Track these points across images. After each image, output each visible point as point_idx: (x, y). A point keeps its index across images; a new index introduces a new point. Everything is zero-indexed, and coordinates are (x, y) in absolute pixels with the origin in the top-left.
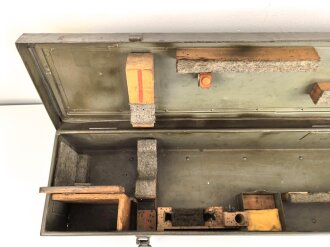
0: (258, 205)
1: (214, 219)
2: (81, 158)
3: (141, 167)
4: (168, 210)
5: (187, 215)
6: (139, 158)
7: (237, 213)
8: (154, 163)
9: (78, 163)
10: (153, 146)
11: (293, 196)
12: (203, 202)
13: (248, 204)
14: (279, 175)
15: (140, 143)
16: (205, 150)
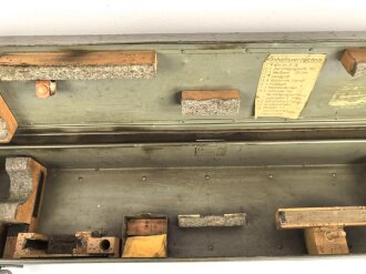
0: (147, 231)
7: (103, 238)
11: (183, 220)
13: (137, 229)
14: (179, 196)
15: (8, 161)
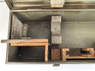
1: (90, 54)
2: (24, 26)
3: (53, 30)
4: (68, 50)
5: (73, 51)
6: (52, 26)
8: (59, 28)
9: (23, 28)
10: (59, 19)
12: (79, 45)
15: (53, 17)
16: (80, 22)
